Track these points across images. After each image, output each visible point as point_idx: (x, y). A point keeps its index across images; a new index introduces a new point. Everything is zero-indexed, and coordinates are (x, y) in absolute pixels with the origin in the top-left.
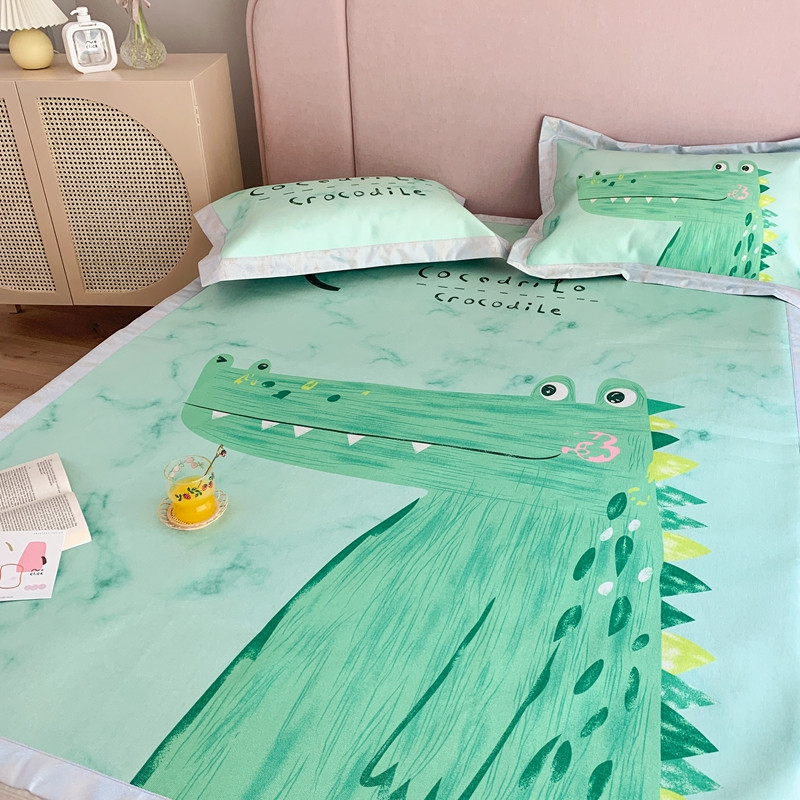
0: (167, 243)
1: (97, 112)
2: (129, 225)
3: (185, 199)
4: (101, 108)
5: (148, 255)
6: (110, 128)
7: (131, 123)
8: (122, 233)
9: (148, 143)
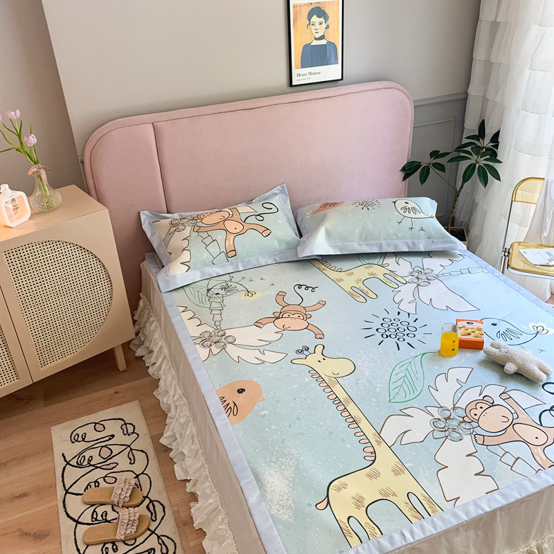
0: (95, 313)
1: (45, 247)
2: (70, 312)
3: (106, 281)
4: (48, 243)
5: (83, 326)
6: (54, 254)
7: (69, 246)
8: (66, 319)
9: (81, 254)
